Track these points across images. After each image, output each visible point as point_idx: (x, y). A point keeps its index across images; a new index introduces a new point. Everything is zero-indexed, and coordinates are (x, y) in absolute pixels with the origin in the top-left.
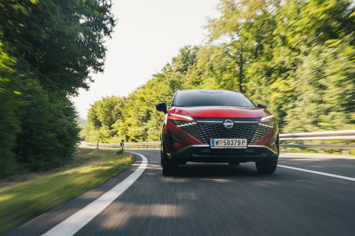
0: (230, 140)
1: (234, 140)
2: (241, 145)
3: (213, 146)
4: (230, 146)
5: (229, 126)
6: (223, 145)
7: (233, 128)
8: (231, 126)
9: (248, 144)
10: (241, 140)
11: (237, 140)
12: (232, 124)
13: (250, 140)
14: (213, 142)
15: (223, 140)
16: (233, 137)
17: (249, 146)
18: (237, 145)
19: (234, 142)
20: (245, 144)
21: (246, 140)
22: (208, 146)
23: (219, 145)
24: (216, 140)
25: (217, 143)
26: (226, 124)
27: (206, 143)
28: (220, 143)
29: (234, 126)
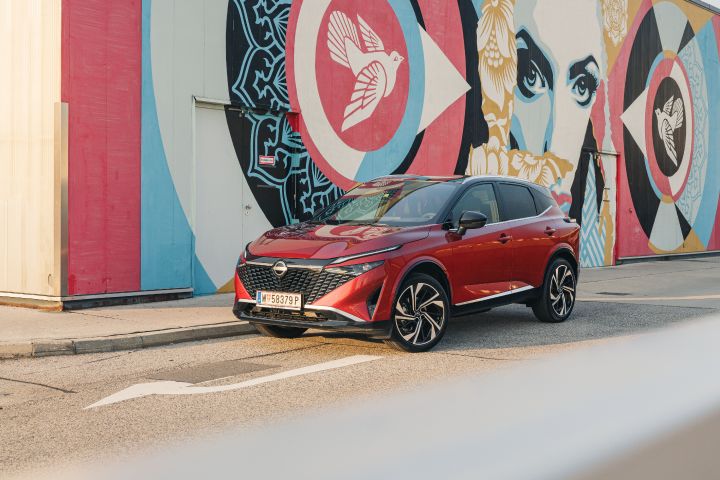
0: (280, 294)
1: (284, 295)
2: (293, 305)
3: (259, 303)
4: (278, 305)
5: (279, 272)
6: (271, 303)
7: (283, 278)
8: (281, 272)
9: (304, 301)
10: (293, 296)
11: (289, 295)
12: (284, 269)
13: (308, 296)
14: (259, 298)
15: (271, 293)
16: (280, 291)
17: (306, 306)
18: (288, 304)
19: (285, 298)
20: (299, 304)
21: (299, 296)
22: (254, 302)
23: (267, 302)
24: (264, 293)
25: (264, 298)
27: (254, 297)
28: (268, 299)
29: (287, 273)
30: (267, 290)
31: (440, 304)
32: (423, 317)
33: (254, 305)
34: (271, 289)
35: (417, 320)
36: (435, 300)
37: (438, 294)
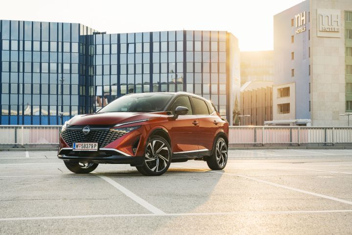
0: (86, 144)
1: (88, 144)
2: (94, 148)
3: (74, 149)
4: (85, 149)
6: (81, 148)
7: (88, 135)
8: (87, 132)
9: (99, 147)
10: (94, 144)
11: (91, 144)
12: (88, 130)
13: (101, 144)
14: (74, 146)
15: (81, 144)
16: (86, 142)
17: (100, 149)
18: (90, 148)
19: (89, 145)
20: (97, 148)
21: (97, 144)
22: (71, 148)
23: (79, 148)
24: (77, 144)
25: (77, 146)
26: (84, 130)
27: (71, 146)
28: (80, 147)
29: (90, 132)
30: (79, 142)
31: (166, 148)
32: (159, 157)
33: (72, 150)
34: (81, 142)
35: (156, 160)
36: (163, 147)
37: (164, 144)
